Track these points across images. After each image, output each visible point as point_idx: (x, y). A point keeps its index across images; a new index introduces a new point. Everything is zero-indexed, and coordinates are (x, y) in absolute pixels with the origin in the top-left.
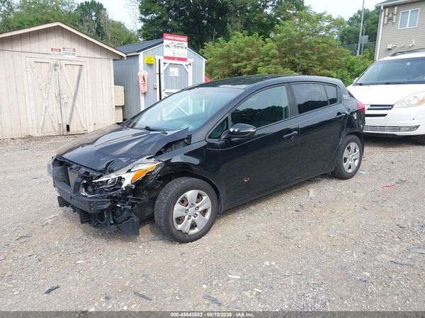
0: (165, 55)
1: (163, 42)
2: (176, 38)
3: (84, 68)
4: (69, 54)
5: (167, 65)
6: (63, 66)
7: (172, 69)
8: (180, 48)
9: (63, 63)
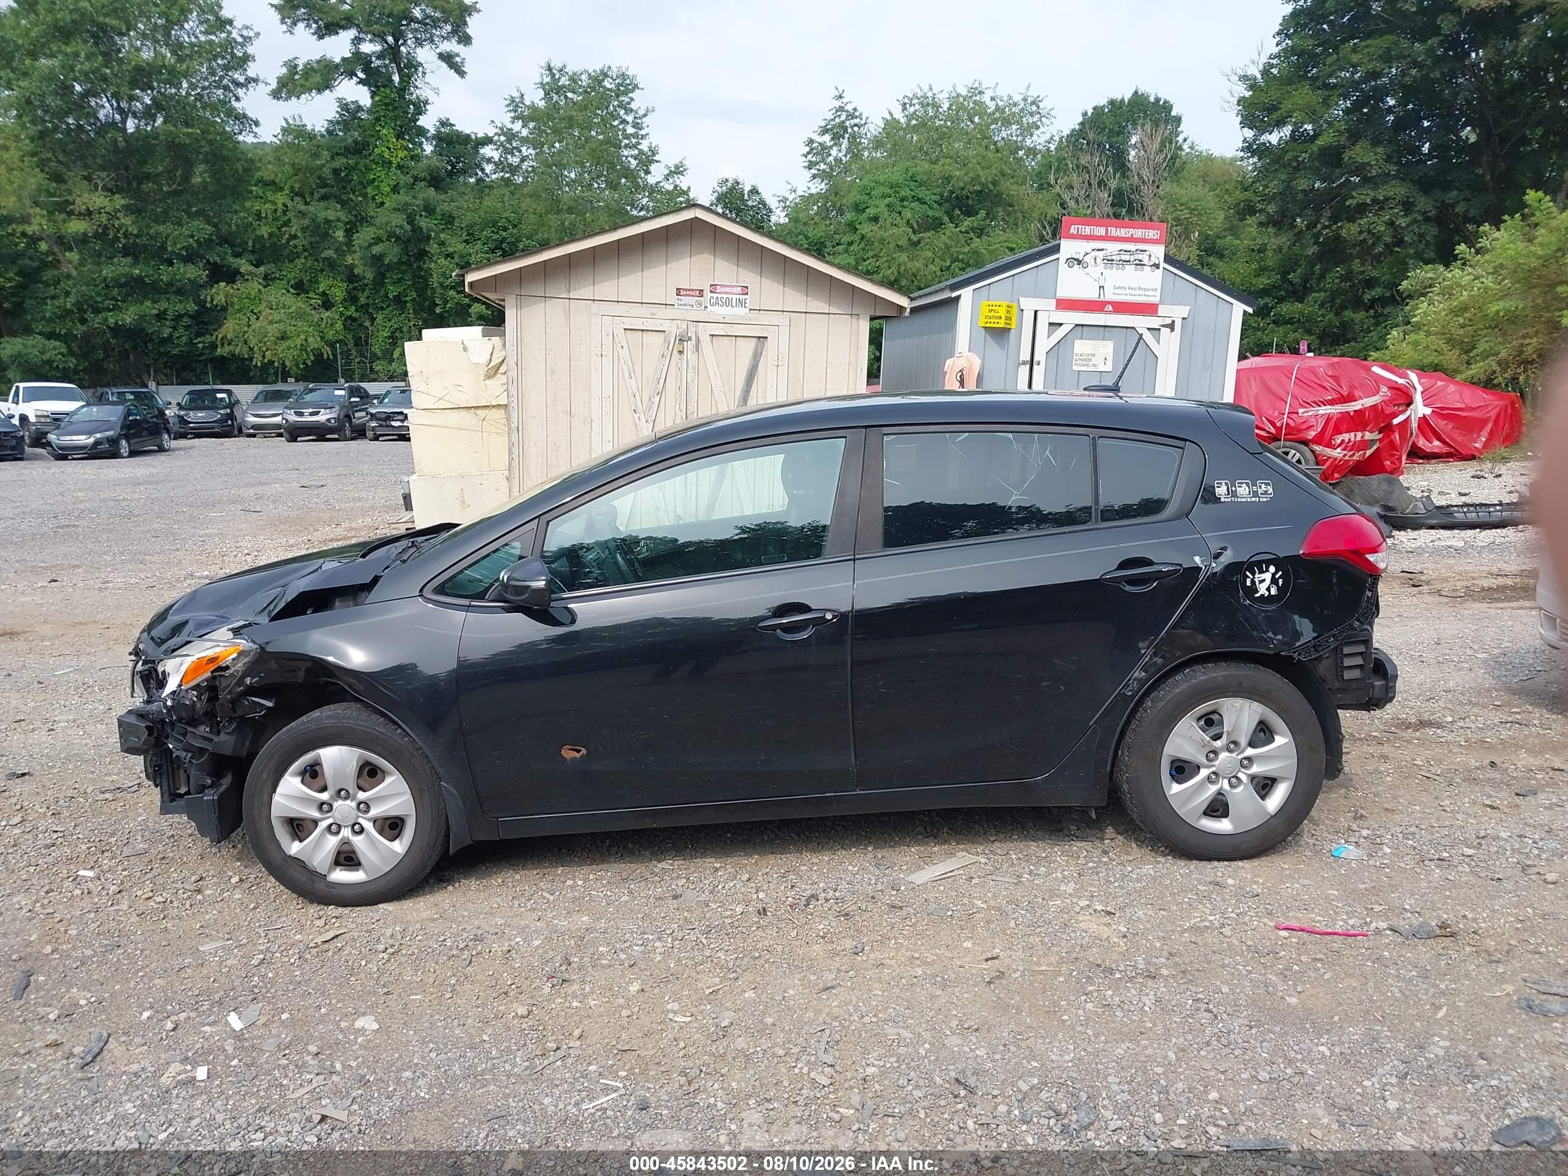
0: (1063, 293)
1: (1056, 249)
2: (1114, 232)
3: (770, 346)
4: (728, 303)
5: (1061, 332)
6: (705, 339)
7: (1082, 347)
8: (1130, 268)
9: (704, 331)
